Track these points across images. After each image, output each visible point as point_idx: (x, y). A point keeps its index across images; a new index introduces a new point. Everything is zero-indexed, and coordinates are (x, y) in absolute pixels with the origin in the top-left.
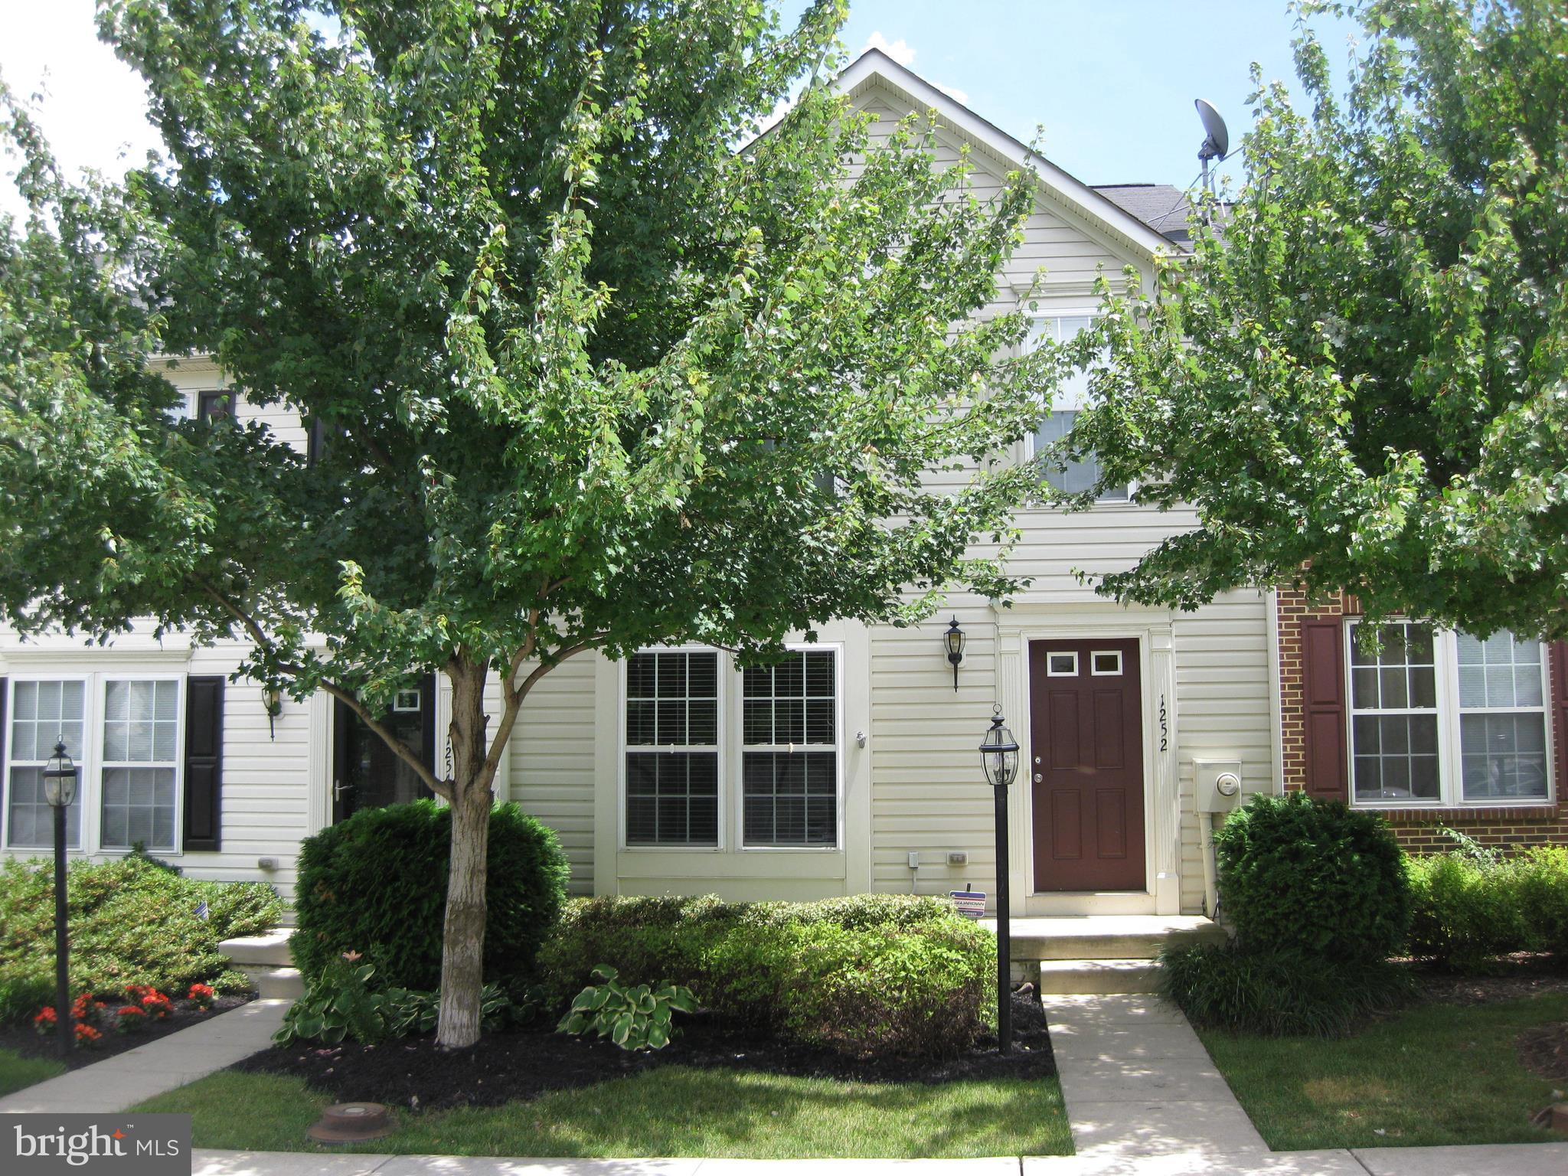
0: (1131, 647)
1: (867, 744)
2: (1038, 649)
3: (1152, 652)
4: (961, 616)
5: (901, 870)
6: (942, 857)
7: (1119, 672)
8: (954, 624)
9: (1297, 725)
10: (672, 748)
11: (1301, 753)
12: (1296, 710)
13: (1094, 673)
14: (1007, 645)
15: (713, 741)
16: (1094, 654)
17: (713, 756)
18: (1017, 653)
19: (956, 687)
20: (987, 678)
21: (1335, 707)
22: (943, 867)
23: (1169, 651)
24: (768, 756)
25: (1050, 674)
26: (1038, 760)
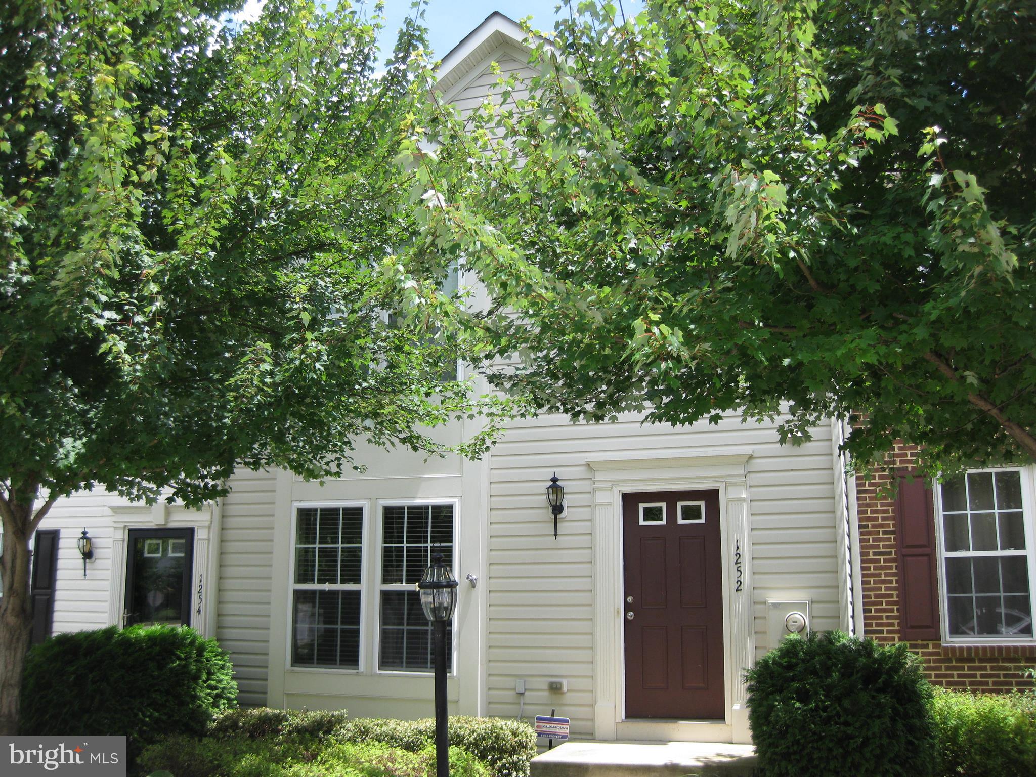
0: (711, 497)
1: (480, 585)
2: (630, 501)
3: (728, 501)
4: (560, 473)
5: (510, 695)
6: (543, 684)
7: (702, 520)
8: (555, 480)
9: (890, 568)
10: (327, 587)
11: (895, 593)
12: (890, 553)
13: (680, 521)
14: (601, 497)
15: (357, 580)
16: (680, 504)
17: (358, 593)
18: (610, 504)
19: (556, 535)
20: (584, 527)
21: (926, 551)
22: (546, 693)
23: (744, 500)
24: (400, 594)
25: (642, 522)
26: (630, 599)
